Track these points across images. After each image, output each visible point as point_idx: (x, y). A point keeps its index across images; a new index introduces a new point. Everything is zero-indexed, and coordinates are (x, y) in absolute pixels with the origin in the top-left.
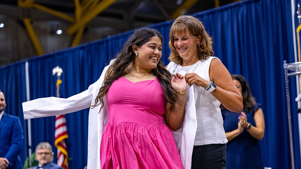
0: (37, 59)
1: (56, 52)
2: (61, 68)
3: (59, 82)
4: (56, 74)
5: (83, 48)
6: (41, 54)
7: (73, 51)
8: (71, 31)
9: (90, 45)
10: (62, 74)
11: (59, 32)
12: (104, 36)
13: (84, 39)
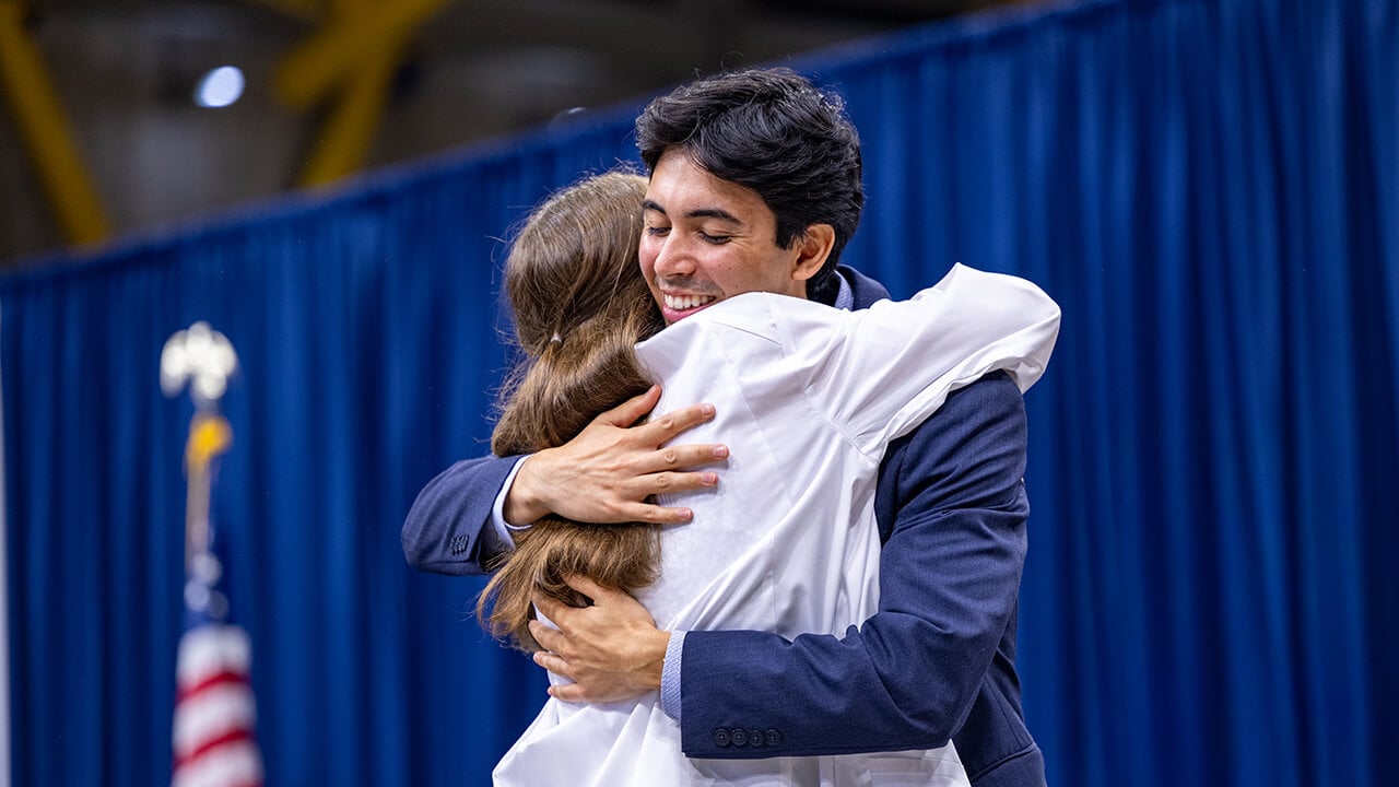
0: (61, 280)
1: (195, 222)
2: (222, 338)
3: (207, 439)
4: (189, 383)
5: (375, 202)
6: (94, 238)
7: (309, 226)
8: (306, 76)
9: (426, 186)
10: (231, 382)
11: (222, 87)
12: (533, 118)
13: (390, 140)
